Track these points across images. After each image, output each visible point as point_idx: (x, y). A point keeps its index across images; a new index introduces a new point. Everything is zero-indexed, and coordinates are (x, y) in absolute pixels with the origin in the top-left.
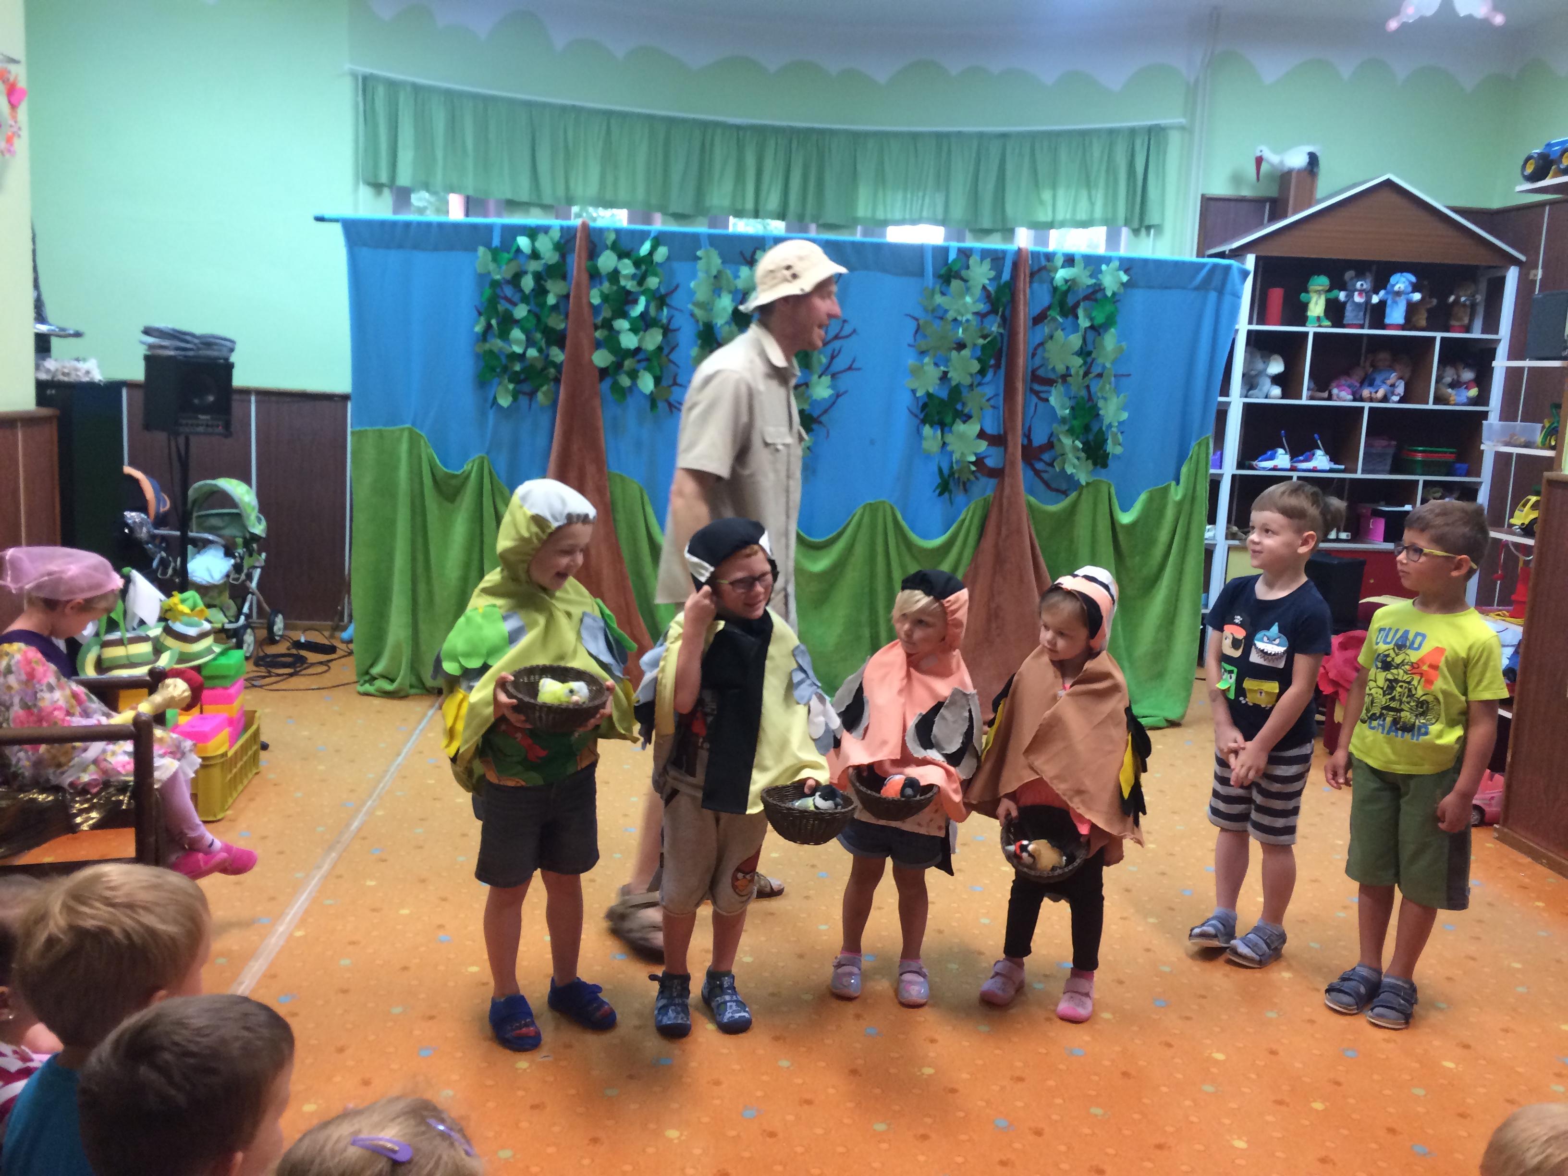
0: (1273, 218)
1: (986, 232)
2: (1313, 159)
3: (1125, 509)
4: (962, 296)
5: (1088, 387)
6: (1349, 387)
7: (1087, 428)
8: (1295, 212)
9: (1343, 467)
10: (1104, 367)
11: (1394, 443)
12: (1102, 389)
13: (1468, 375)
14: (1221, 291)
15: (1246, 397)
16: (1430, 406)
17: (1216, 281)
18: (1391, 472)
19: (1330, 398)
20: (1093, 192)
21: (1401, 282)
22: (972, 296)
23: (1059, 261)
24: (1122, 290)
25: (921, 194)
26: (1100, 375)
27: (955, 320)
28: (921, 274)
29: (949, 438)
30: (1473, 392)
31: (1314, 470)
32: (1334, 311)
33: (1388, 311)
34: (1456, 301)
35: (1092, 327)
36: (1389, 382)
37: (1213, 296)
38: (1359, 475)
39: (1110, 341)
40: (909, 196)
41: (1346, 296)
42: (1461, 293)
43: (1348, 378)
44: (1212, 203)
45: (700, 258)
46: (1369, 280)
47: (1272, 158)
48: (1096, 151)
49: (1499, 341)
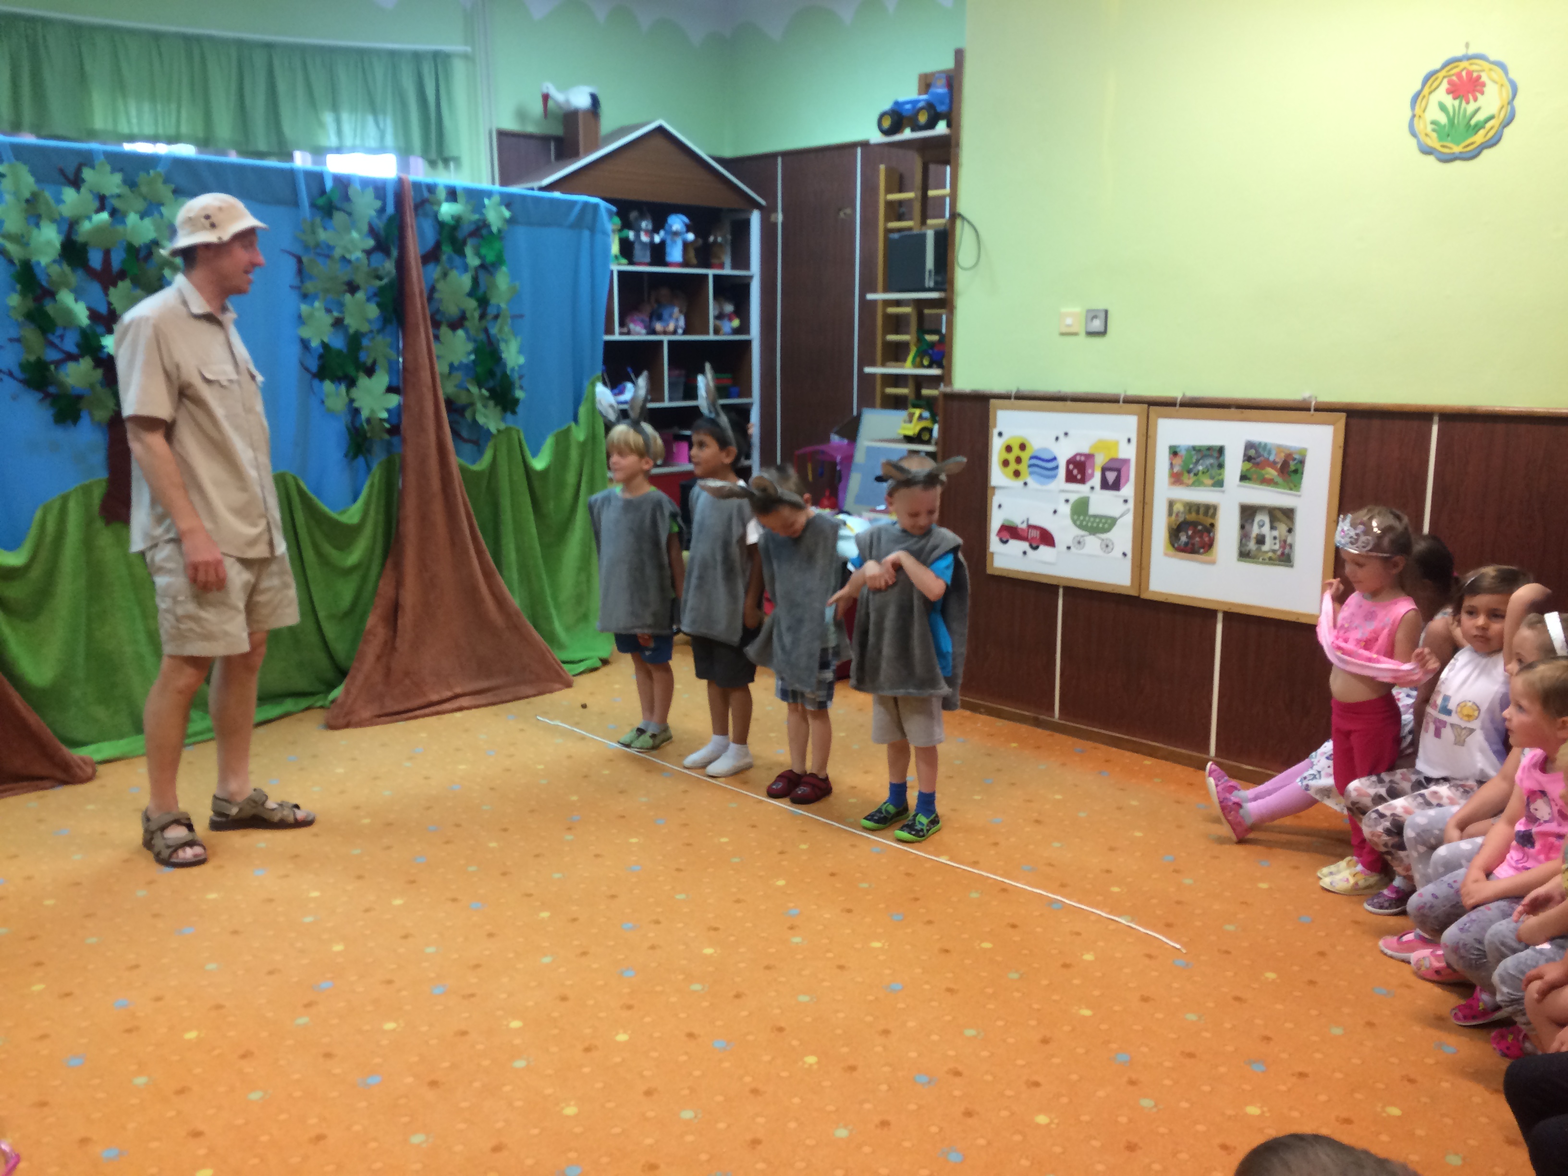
2: (595, 99)
3: (535, 454)
4: (348, 230)
5: (486, 331)
6: (642, 321)
7: (491, 374)
8: (588, 153)
9: (656, 395)
10: (499, 307)
11: (683, 372)
12: (501, 330)
13: (729, 308)
14: (593, 230)
16: (711, 337)
17: (589, 217)
19: (633, 333)
20: (381, 119)
21: (677, 222)
22: (359, 231)
23: (442, 194)
24: (506, 227)
26: (496, 317)
27: (343, 258)
28: (296, 204)
29: (355, 393)
30: (736, 323)
33: (668, 249)
34: (715, 241)
35: (483, 266)
36: (673, 316)
37: (586, 234)
38: (667, 404)
39: (502, 280)
40: (159, 106)
41: (635, 236)
42: (717, 234)
43: (640, 314)
44: (507, 138)
46: (650, 221)
47: (558, 96)
49: (751, 277)
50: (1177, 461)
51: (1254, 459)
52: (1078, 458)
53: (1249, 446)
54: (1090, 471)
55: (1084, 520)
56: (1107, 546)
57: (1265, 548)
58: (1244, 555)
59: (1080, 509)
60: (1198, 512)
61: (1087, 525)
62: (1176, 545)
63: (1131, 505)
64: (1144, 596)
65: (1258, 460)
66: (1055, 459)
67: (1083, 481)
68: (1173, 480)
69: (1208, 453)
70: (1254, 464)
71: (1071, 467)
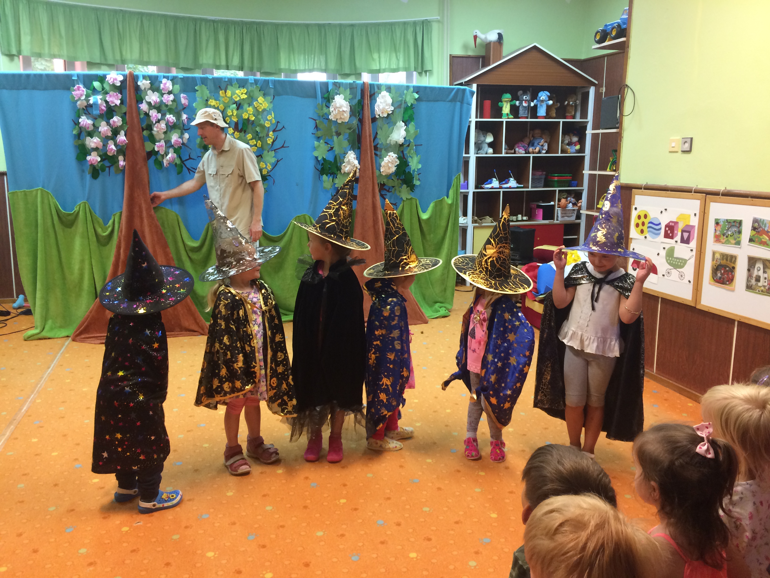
0: (484, 66)
1: (347, 75)
2: (500, 36)
3: (424, 211)
5: (402, 152)
6: (523, 147)
7: (404, 173)
8: (493, 63)
9: (522, 185)
10: (409, 141)
11: (545, 173)
12: (409, 152)
13: (575, 139)
14: (462, 102)
15: (477, 154)
16: (559, 155)
17: (459, 97)
18: (544, 187)
19: (515, 153)
20: (398, 54)
21: (543, 95)
23: (383, 88)
24: (416, 103)
25: (312, 56)
26: (407, 146)
27: (335, 122)
28: (315, 97)
29: (336, 181)
30: (578, 147)
31: (510, 188)
32: (514, 110)
33: (538, 109)
34: (568, 104)
36: (541, 144)
37: (458, 104)
38: (530, 189)
39: (411, 128)
40: (307, 57)
41: (519, 104)
42: (570, 100)
43: (522, 143)
44: (455, 58)
45: (197, 91)
46: (529, 96)
47: (481, 36)
48: (398, 32)
49: (588, 122)
50: (718, 228)
51: (757, 229)
52: (671, 224)
53: (755, 221)
54: (676, 232)
55: (672, 260)
56: (682, 276)
57: (760, 284)
58: (749, 287)
59: (670, 253)
60: (727, 260)
61: (673, 263)
62: (715, 278)
63: (694, 253)
64: (698, 307)
65: (759, 230)
66: (660, 224)
67: (672, 238)
68: (715, 239)
69: (733, 224)
70: (756, 232)
71: (667, 229)
